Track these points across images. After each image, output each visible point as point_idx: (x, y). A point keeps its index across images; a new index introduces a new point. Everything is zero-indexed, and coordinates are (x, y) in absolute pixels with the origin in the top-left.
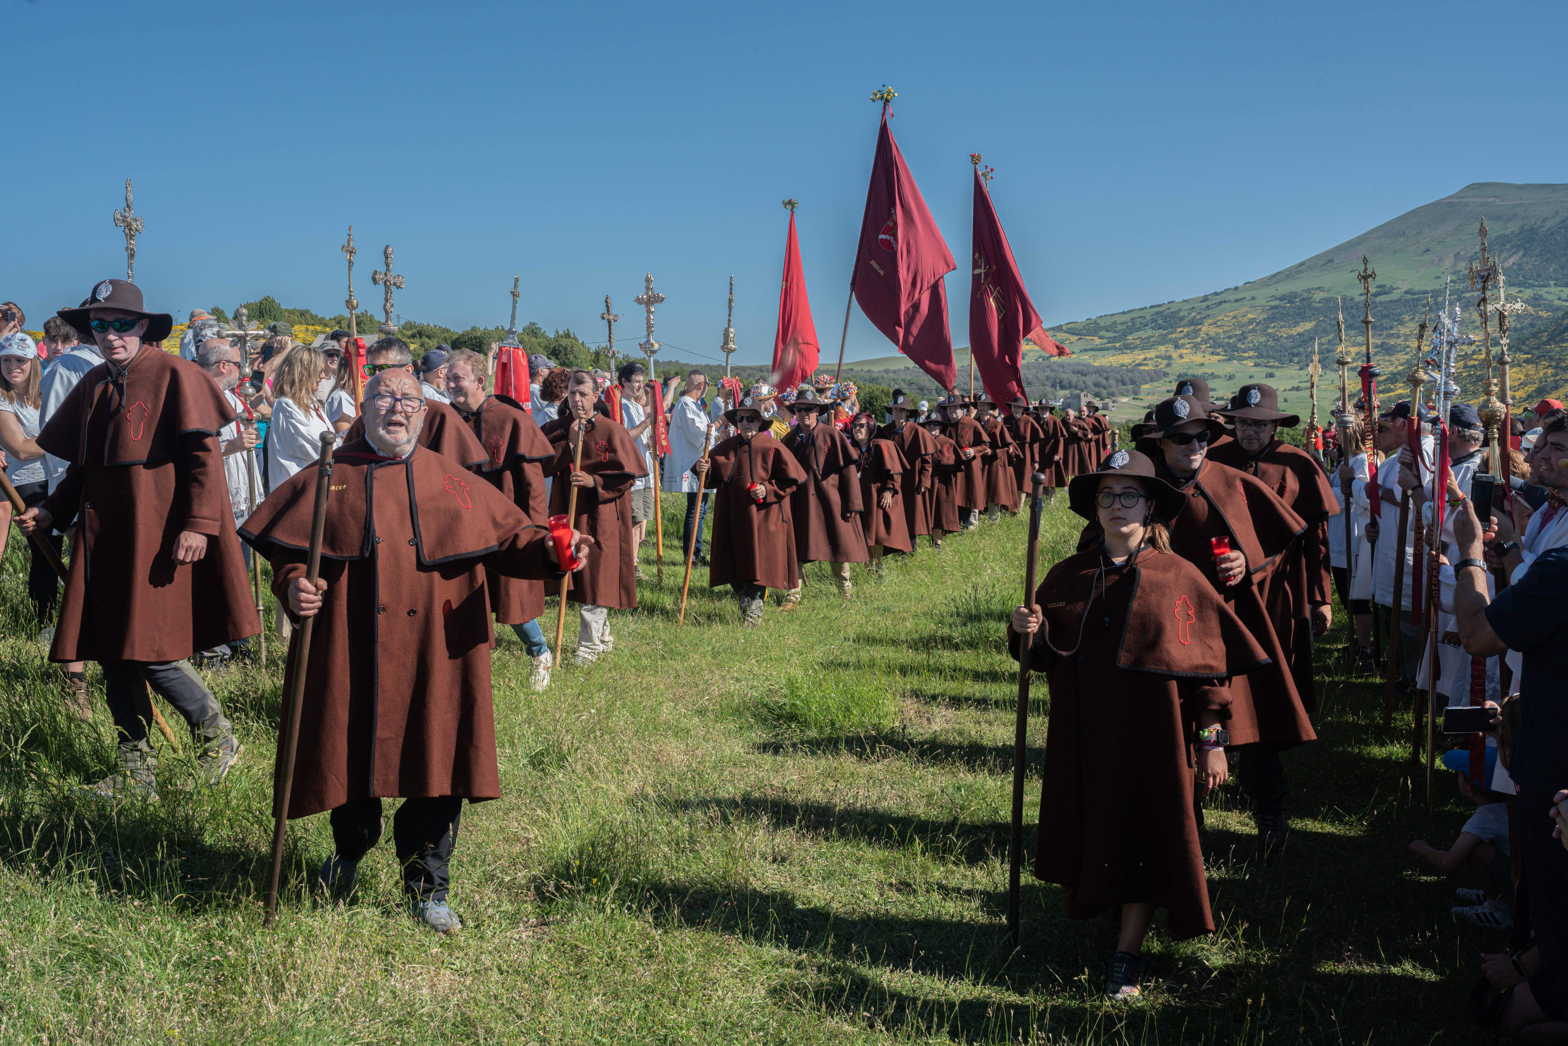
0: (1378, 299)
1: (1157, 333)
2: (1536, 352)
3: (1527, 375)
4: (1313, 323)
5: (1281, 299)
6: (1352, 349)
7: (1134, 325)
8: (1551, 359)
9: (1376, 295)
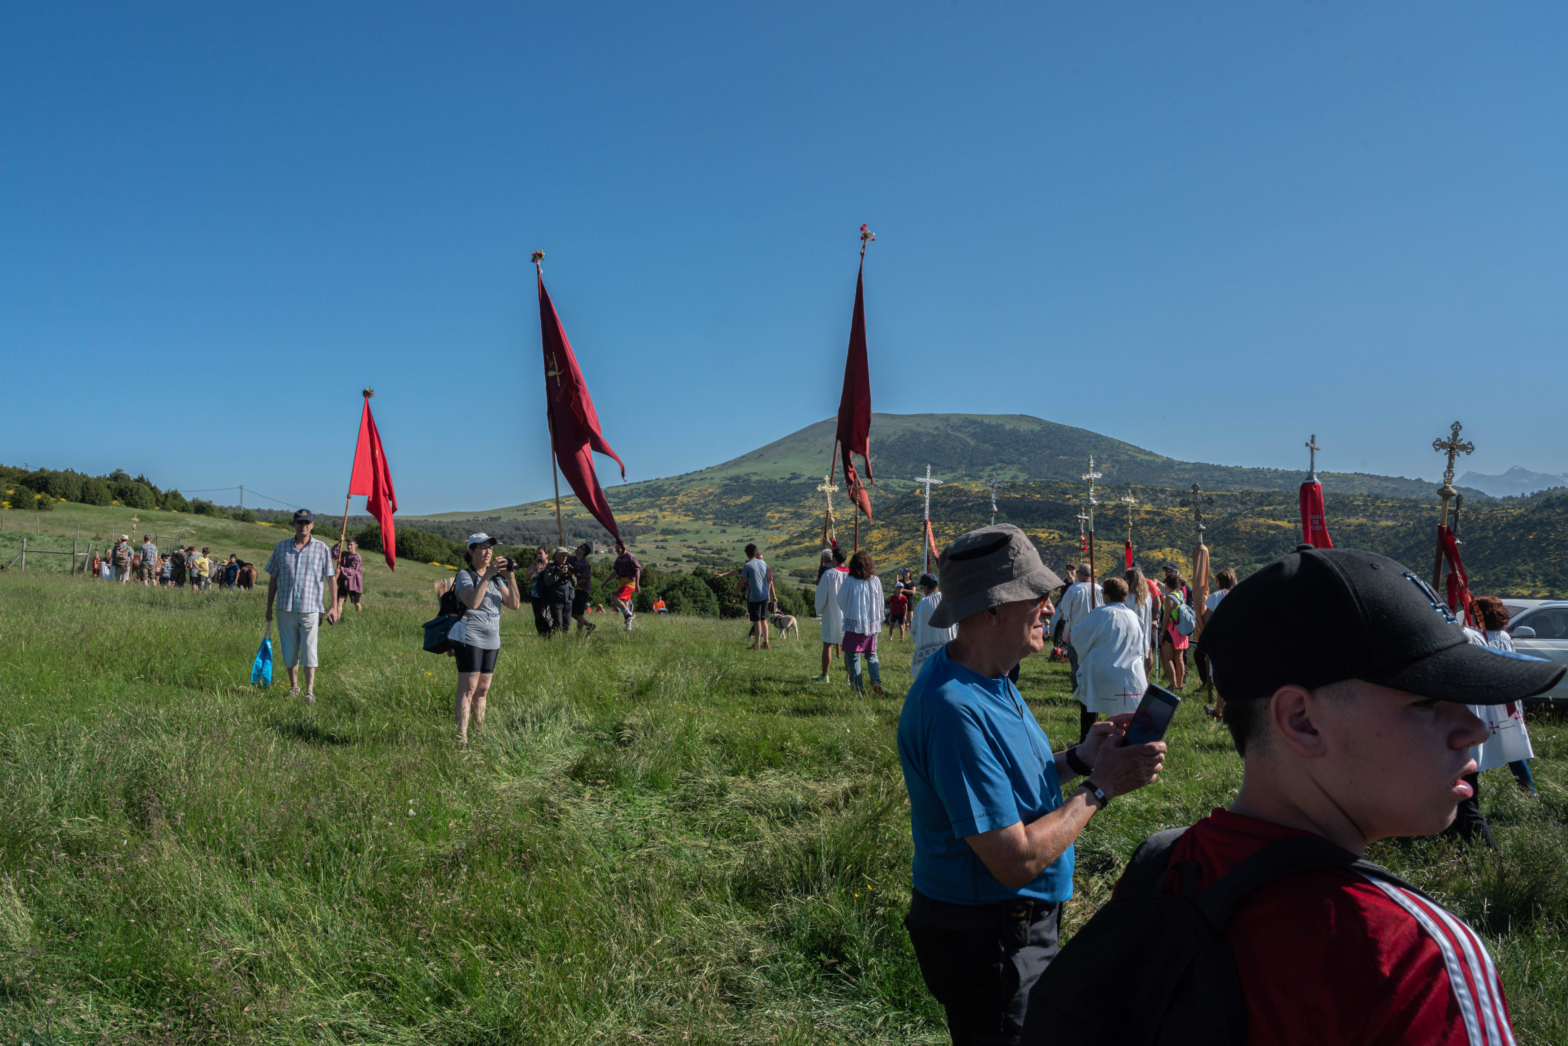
0: (792, 482)
1: (648, 500)
2: (888, 520)
3: (883, 535)
4: (751, 497)
5: (731, 479)
6: (776, 515)
7: (632, 493)
8: (897, 525)
9: (790, 479)
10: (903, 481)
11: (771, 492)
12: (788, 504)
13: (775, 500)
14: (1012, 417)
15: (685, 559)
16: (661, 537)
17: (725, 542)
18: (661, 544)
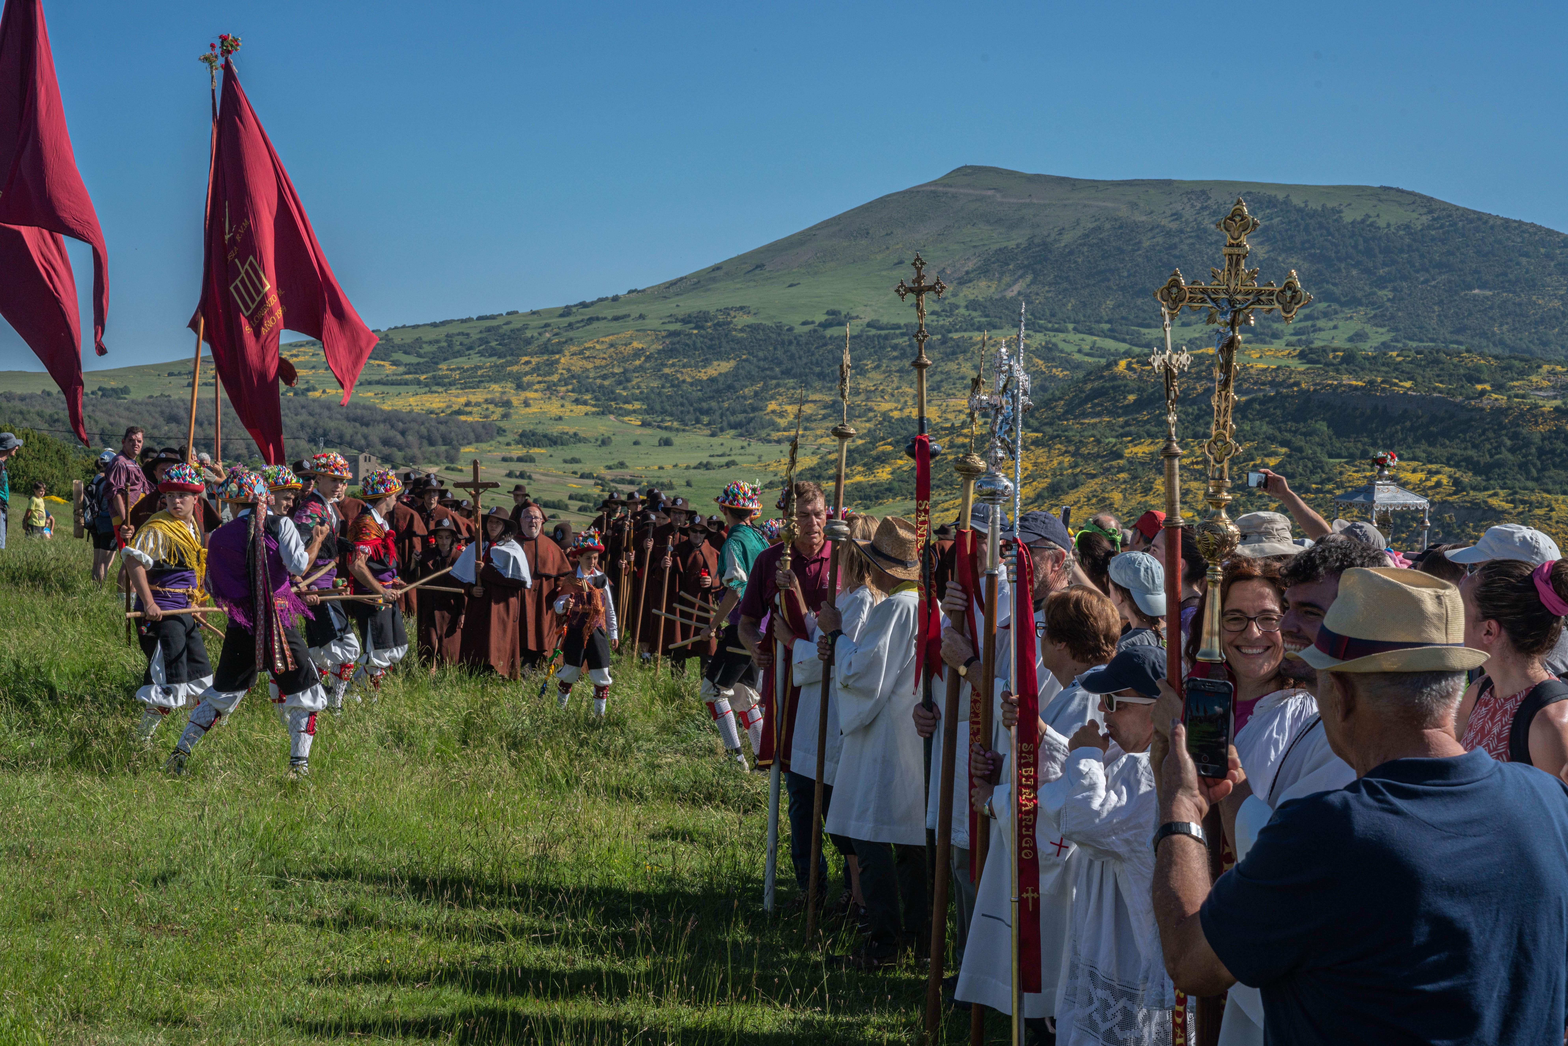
0: (829, 332)
1: (488, 362)
2: (1049, 430)
3: (1035, 464)
4: (732, 364)
5: (685, 321)
6: (789, 408)
7: (450, 345)
8: (1069, 441)
9: (825, 325)
10: (1090, 339)
11: (779, 353)
12: (818, 384)
13: (787, 373)
14: (1361, 191)
15: (575, 505)
16: (517, 451)
17: (668, 467)
18: (518, 467)
